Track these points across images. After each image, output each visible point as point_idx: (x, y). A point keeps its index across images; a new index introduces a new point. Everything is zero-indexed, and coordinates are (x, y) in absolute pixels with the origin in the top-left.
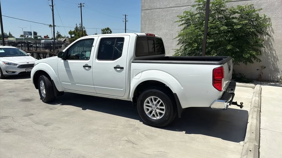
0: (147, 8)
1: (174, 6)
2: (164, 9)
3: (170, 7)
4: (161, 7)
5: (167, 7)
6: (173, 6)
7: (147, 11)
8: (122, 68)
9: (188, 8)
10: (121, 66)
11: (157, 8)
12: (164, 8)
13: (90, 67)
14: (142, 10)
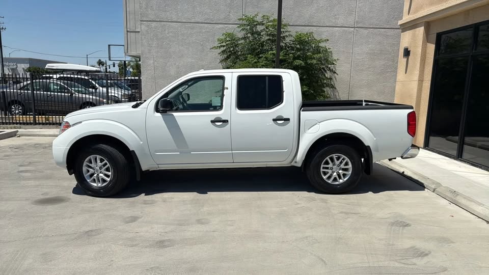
0: (152, 17)
1: (203, 21)
2: (187, 25)
3: (195, 21)
4: (179, 20)
5: (192, 21)
6: (200, 21)
7: (154, 24)
8: (288, 120)
9: (226, 27)
10: (285, 117)
11: (173, 20)
12: (186, 22)
13: (226, 121)
14: (141, 21)
